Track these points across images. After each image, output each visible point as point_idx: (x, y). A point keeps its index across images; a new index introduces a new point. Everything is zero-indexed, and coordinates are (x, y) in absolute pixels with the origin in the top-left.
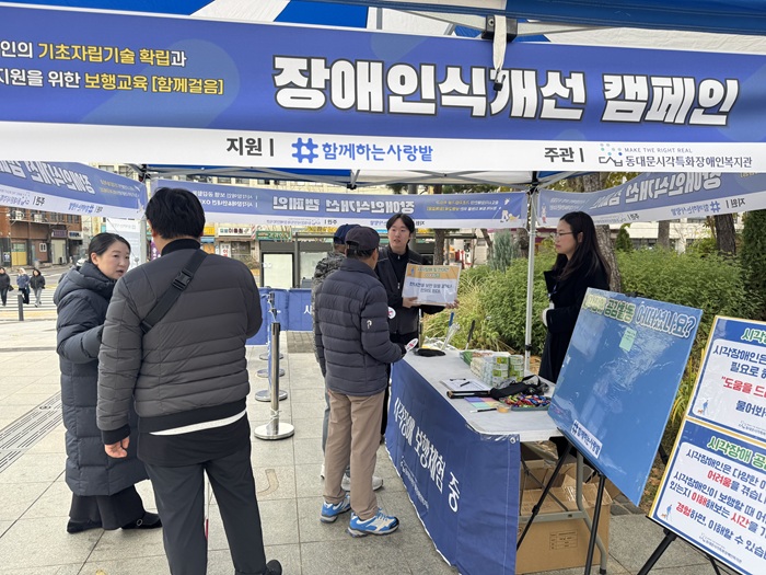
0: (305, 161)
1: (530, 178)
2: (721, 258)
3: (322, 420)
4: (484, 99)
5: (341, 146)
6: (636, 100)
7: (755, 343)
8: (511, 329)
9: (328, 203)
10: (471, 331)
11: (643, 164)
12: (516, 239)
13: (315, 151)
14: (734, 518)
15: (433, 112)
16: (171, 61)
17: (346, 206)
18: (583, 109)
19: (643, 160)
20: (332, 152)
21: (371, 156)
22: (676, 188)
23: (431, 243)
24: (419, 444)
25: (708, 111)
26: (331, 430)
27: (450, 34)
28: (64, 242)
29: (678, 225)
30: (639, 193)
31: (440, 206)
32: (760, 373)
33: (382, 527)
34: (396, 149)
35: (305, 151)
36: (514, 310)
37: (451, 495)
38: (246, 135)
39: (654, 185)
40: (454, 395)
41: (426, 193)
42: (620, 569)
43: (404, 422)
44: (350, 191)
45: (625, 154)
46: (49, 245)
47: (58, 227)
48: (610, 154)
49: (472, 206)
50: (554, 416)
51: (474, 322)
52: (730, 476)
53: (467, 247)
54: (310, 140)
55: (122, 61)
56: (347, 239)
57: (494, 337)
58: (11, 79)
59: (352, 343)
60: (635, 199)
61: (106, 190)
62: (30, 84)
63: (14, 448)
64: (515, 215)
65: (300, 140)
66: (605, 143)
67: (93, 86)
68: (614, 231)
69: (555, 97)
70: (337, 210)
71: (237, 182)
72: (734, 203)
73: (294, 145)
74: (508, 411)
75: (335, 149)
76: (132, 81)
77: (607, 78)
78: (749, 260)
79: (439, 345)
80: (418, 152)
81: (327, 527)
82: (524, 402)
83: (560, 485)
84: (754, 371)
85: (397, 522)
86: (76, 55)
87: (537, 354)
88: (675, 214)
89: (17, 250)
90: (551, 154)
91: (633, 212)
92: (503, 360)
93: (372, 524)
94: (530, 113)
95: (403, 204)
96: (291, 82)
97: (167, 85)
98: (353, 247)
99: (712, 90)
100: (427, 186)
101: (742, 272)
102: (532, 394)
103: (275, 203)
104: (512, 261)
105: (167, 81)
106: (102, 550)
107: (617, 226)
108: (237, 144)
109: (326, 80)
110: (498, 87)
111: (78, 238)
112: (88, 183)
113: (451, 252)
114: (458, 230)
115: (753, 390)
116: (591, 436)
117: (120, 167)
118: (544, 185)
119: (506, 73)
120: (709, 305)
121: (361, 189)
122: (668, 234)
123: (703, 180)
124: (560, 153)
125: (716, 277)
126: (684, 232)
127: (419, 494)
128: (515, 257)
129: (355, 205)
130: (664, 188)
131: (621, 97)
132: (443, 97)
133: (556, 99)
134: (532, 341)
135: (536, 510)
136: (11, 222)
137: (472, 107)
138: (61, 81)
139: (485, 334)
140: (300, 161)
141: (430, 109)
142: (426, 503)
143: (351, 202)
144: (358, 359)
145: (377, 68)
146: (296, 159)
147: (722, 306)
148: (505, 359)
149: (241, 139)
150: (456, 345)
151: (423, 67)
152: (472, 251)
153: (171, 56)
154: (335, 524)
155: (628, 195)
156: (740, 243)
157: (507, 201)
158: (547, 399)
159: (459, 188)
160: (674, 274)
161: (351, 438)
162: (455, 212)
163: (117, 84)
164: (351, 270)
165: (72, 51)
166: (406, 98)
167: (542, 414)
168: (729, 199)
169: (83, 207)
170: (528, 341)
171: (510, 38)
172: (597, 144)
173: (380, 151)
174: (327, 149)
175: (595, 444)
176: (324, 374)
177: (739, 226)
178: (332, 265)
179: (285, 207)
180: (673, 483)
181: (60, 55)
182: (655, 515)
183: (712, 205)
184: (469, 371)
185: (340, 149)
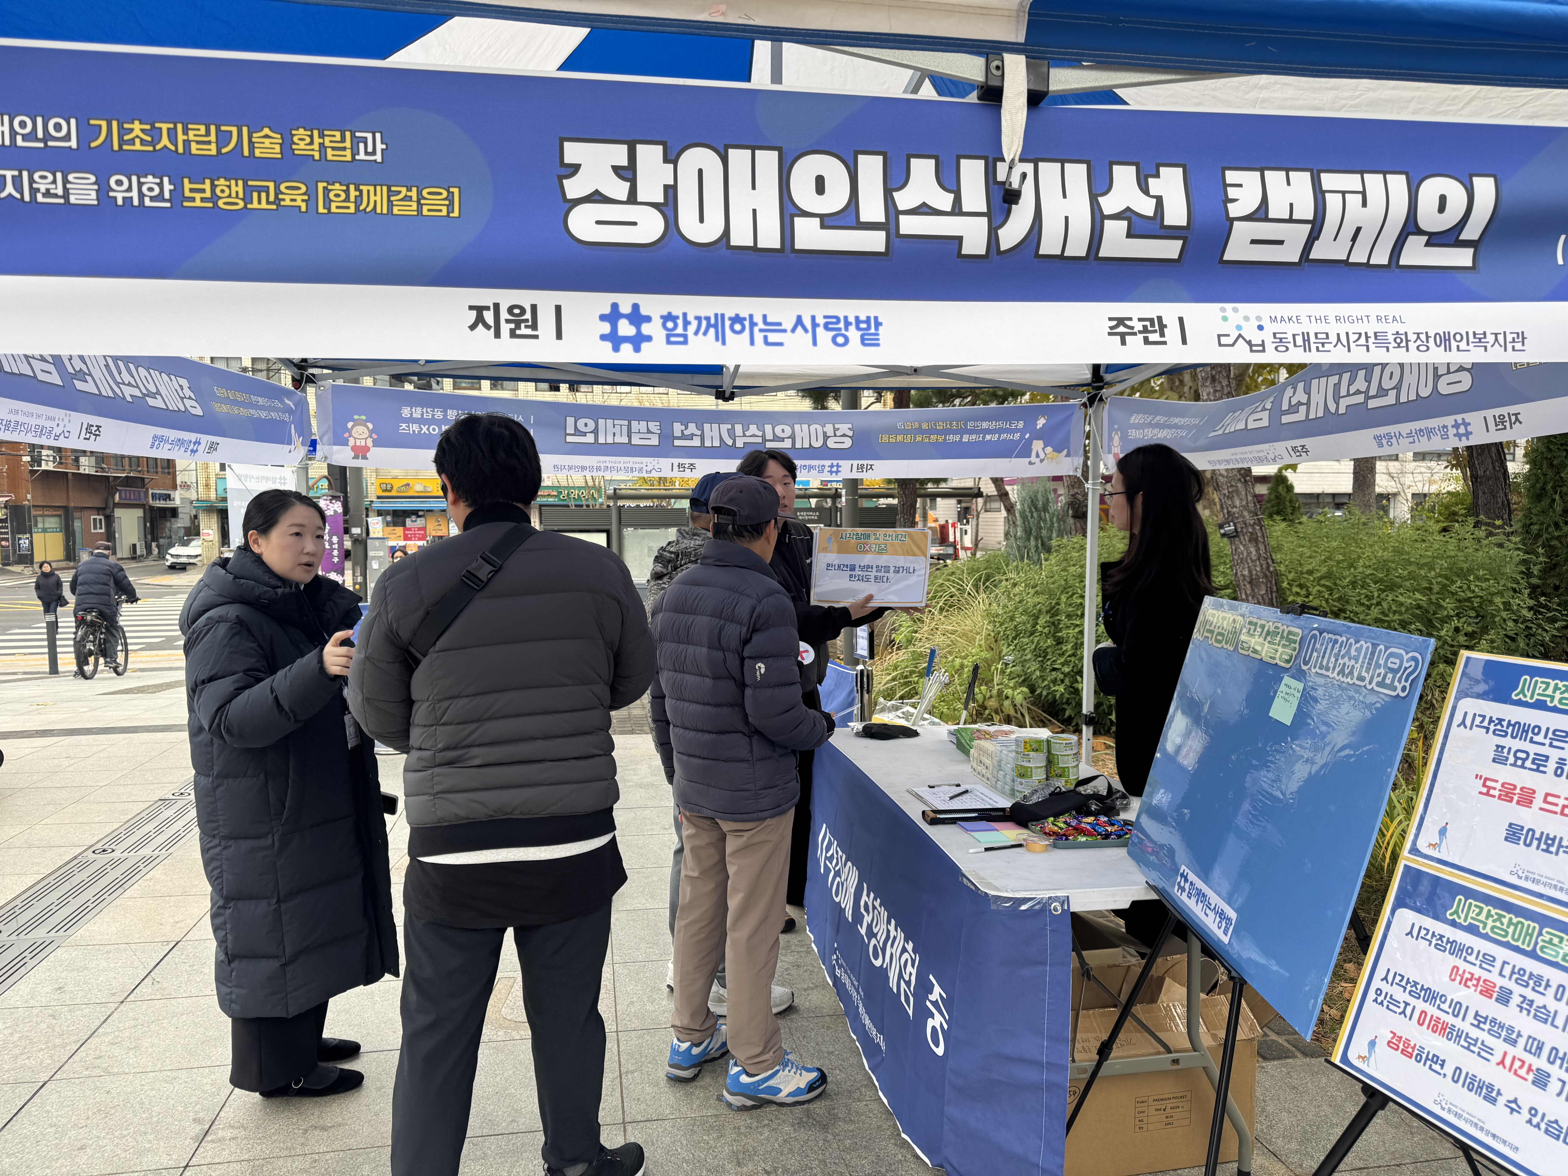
0: (626, 348)
1: (1088, 375)
2: (1481, 533)
3: (667, 872)
4: (985, 220)
5: (698, 319)
6: (1290, 220)
7: (1540, 705)
8: (1054, 682)
9: (678, 428)
10: (971, 686)
11: (1306, 344)
12: (1061, 500)
13: (646, 329)
14: (1502, 1063)
15: (882, 249)
16: (355, 152)
17: (713, 434)
18: (1185, 239)
19: (1306, 339)
20: (680, 330)
21: (759, 337)
22: (1382, 392)
23: (890, 507)
24: (867, 919)
25: (1436, 240)
26: (686, 892)
27: (916, 90)
28: (139, 512)
29: (1393, 466)
30: (1308, 404)
31: (905, 432)
32: (1552, 765)
33: (791, 1088)
34: (808, 324)
35: (625, 329)
36: (1059, 642)
37: (930, 1023)
38: (507, 297)
39: (1337, 386)
40: (936, 818)
41: (877, 407)
42: (1278, 1169)
43: (838, 874)
44: (723, 406)
45: (1270, 328)
46: (109, 520)
47: (128, 482)
48: (1239, 327)
49: (971, 432)
50: (1139, 857)
51: (976, 668)
52: (1494, 977)
53: (964, 514)
54: (636, 307)
55: (257, 153)
56: (712, 504)
57: (1019, 699)
58: (34, 191)
59: (726, 711)
60: (1301, 416)
61: (225, 408)
62: (73, 199)
63: (40, 934)
64: (1058, 450)
65: (615, 306)
66: (1229, 306)
67: (198, 203)
68: (1263, 479)
69: (1127, 214)
70: (696, 442)
71: (493, 387)
72: (1500, 422)
73: (603, 318)
74: (1046, 849)
75: (686, 323)
76: (278, 192)
77: (1231, 176)
78: (1538, 535)
79: (907, 716)
80: (852, 328)
81: (681, 1091)
82: (1079, 831)
83: (1153, 999)
84: (1540, 763)
85: (823, 1078)
86: (165, 141)
87: (1107, 733)
88: (1381, 445)
89: (45, 530)
90: (1122, 329)
91: (1297, 443)
92: (1036, 746)
93: (771, 1083)
94: (1078, 248)
95: (829, 429)
96: (597, 192)
97: (347, 199)
98: (725, 519)
99: (1443, 199)
100: (879, 392)
101: (1524, 562)
102: (1096, 814)
103: (570, 430)
104: (1054, 543)
105: (347, 192)
106: (221, 1140)
107: (1270, 470)
108: (489, 316)
109: (666, 187)
110: (1011, 197)
111: (169, 504)
112: (188, 393)
113: (931, 524)
114: (945, 480)
115: (1538, 802)
116: (1215, 899)
117: (254, 360)
118: (1118, 388)
119: (1029, 168)
120: (1457, 630)
121: (746, 399)
122: (1373, 484)
123: (1437, 377)
124: (1138, 326)
125: (1470, 571)
126: (1408, 480)
127: (867, 1022)
128: (1060, 534)
129: (732, 433)
130: (1358, 392)
131: (1261, 214)
132: (902, 218)
133: (1129, 220)
134: (1097, 706)
135: (1104, 1050)
136: (33, 472)
137: (960, 239)
138: (134, 194)
139: (1000, 693)
140: (616, 349)
141: (875, 241)
142: (880, 1039)
143: (725, 427)
144: (739, 744)
145: (768, 160)
146: (608, 345)
147: (1485, 630)
148: (1039, 742)
149: (497, 306)
150: (941, 716)
151: (861, 158)
152: (973, 522)
153: (355, 141)
154: (699, 1083)
155: (1285, 407)
156: (1519, 501)
157: (1041, 422)
158: (1126, 823)
159: (945, 396)
160: (1384, 565)
161: (726, 909)
162: (936, 444)
163: (247, 199)
164: (721, 562)
165: (156, 135)
166: (828, 221)
167: (1117, 854)
168: (1490, 413)
169: (180, 442)
170: (1087, 706)
171: (1035, 99)
172: (1212, 309)
173: (776, 327)
174: (670, 325)
175: (1222, 915)
176: (670, 776)
177: (1516, 466)
178: (685, 554)
179: (590, 439)
180: (1379, 992)
181: (132, 142)
182: (1345, 1058)
183: (1456, 426)
184: (966, 768)
185: (695, 324)
